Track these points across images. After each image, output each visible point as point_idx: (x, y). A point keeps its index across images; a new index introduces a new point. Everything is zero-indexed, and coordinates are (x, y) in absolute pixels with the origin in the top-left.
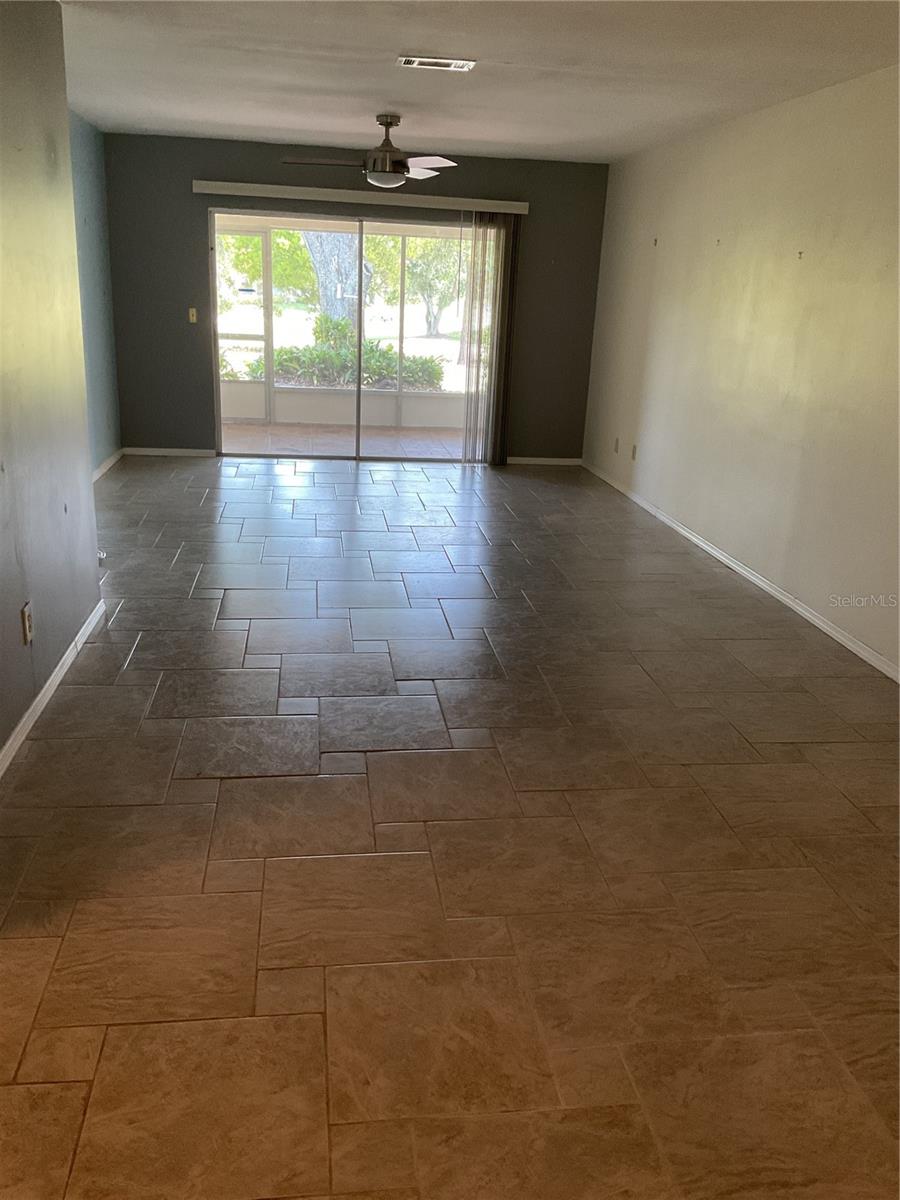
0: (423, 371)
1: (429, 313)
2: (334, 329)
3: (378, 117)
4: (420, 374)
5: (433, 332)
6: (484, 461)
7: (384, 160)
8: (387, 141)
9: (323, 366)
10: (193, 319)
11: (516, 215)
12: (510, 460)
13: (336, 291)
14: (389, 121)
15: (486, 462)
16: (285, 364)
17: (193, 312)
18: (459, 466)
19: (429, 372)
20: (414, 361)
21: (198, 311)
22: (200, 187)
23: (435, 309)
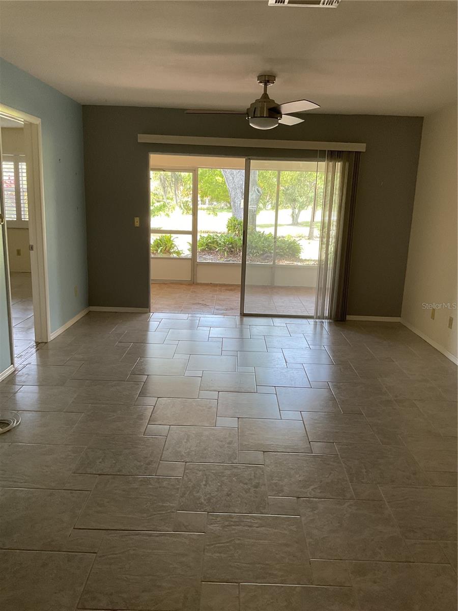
0: (289, 248)
1: (293, 212)
2: (238, 225)
3: (258, 77)
4: (287, 250)
5: (295, 223)
6: (330, 318)
7: (262, 108)
8: (265, 95)
9: (231, 246)
10: (137, 224)
11: (356, 152)
12: (349, 317)
13: (240, 204)
14: (267, 79)
15: (330, 319)
16: (210, 244)
17: (137, 220)
18: (312, 321)
19: (292, 250)
20: (284, 242)
21: (140, 219)
22: (143, 138)
23: (297, 211)
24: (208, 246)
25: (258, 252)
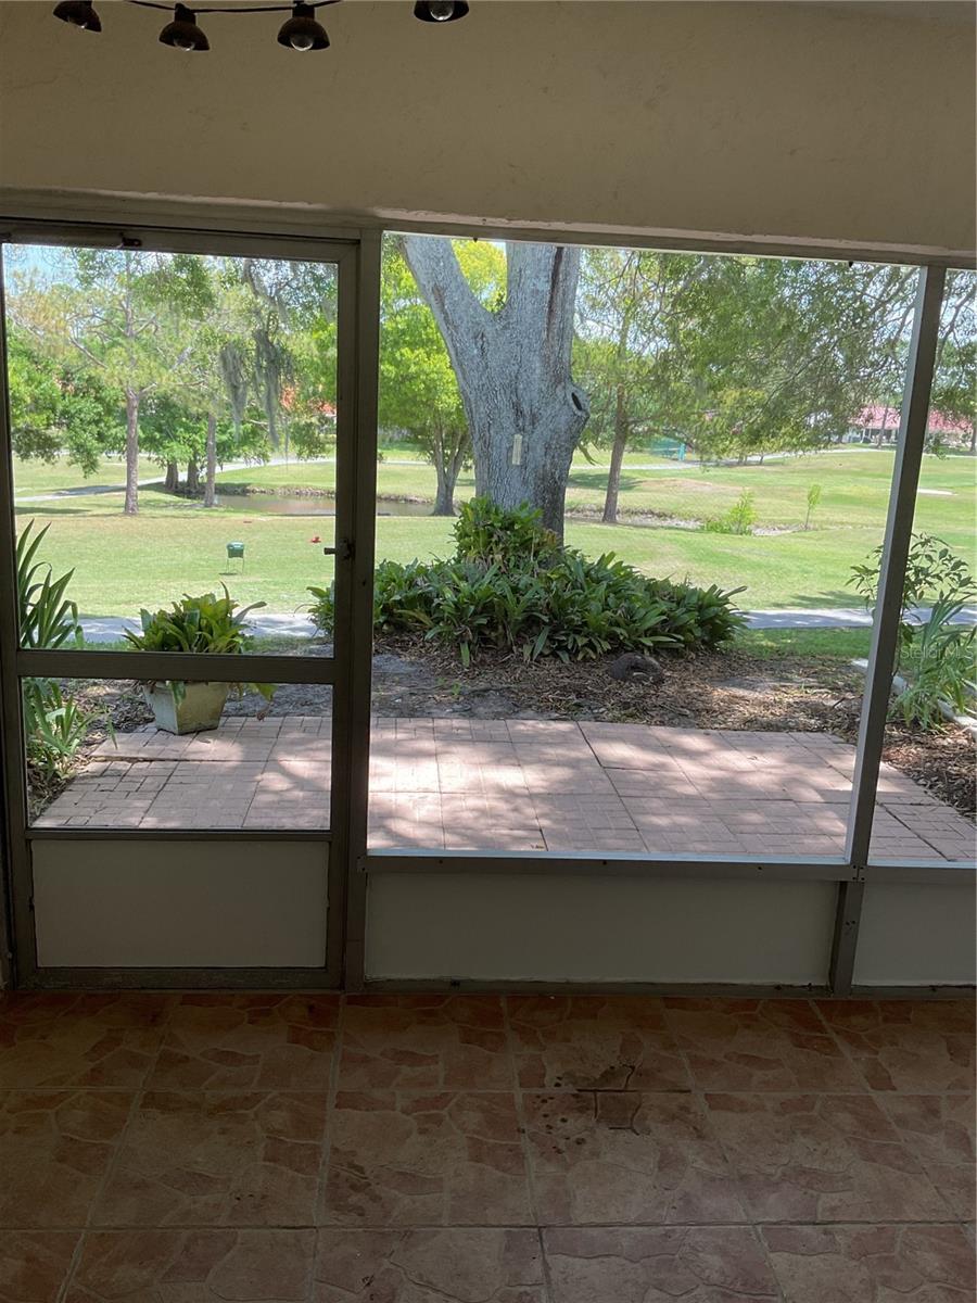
2: (503, 528)
9: (483, 620)
13: (510, 449)
24: (392, 614)
25: (591, 645)
